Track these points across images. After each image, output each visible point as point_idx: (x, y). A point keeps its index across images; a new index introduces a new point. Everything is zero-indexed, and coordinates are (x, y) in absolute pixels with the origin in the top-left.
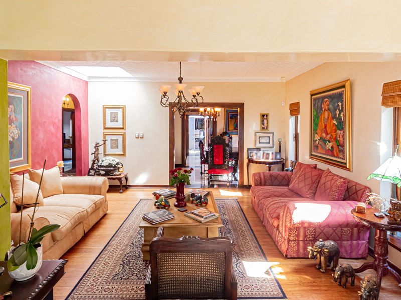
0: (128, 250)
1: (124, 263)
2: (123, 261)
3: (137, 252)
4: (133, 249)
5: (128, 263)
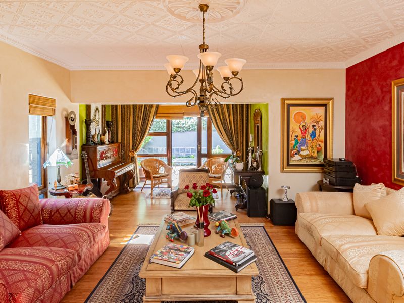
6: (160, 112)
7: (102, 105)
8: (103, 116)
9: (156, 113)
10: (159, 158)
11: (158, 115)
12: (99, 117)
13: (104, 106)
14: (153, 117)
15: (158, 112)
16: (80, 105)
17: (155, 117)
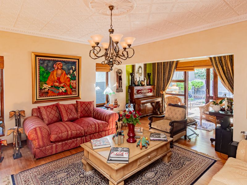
0: (175, 172)
1: (182, 165)
2: (182, 166)
3: (171, 168)
4: (171, 171)
5: (180, 164)
6: (179, 67)
7: (144, 64)
8: (145, 70)
9: (176, 67)
10: (179, 97)
11: (177, 69)
12: (142, 71)
13: (145, 65)
14: (174, 70)
15: (177, 67)
16: (126, 66)
17: (175, 70)
